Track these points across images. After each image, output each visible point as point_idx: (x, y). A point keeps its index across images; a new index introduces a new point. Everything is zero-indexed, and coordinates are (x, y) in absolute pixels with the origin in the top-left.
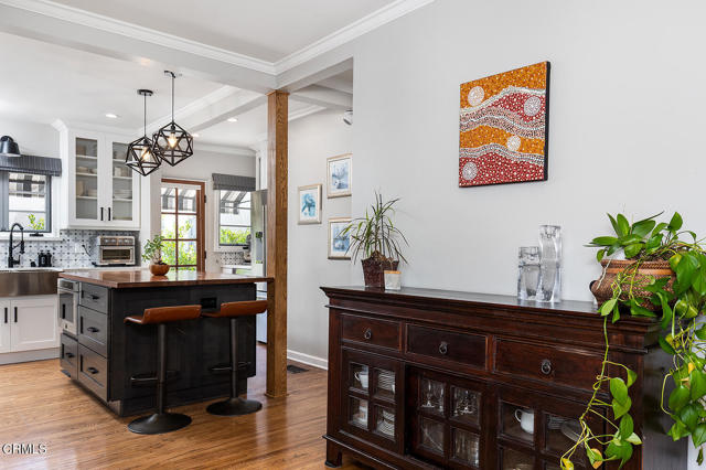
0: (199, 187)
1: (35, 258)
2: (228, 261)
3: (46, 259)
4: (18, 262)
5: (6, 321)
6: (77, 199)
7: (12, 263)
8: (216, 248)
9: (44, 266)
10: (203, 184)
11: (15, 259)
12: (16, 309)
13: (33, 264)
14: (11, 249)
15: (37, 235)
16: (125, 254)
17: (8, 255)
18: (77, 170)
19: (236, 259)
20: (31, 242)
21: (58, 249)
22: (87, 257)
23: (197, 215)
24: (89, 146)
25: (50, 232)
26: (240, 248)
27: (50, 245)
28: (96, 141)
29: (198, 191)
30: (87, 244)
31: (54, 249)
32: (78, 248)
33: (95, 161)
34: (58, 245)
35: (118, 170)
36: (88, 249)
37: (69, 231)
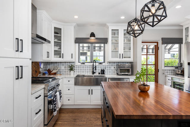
0: (156, 44)
1: (100, 71)
2: (168, 74)
3: (103, 72)
4: (95, 73)
5: (89, 94)
6: (112, 51)
7: (93, 73)
8: (163, 68)
9: (102, 74)
10: (157, 43)
11: (94, 71)
12: (92, 90)
13: (99, 73)
14: (93, 68)
15: (100, 64)
16: (128, 71)
17: (92, 70)
18: (112, 41)
19: (172, 72)
20: (99, 66)
21: (107, 69)
22: (115, 71)
23: (155, 55)
24: (116, 32)
25: (105, 62)
26: (174, 68)
27: (104, 67)
28: (118, 30)
29: (155, 45)
30: (116, 67)
31: (105, 68)
32: (113, 68)
33: (118, 37)
34: (107, 67)
35: (126, 40)
36: (116, 68)
37: (110, 62)
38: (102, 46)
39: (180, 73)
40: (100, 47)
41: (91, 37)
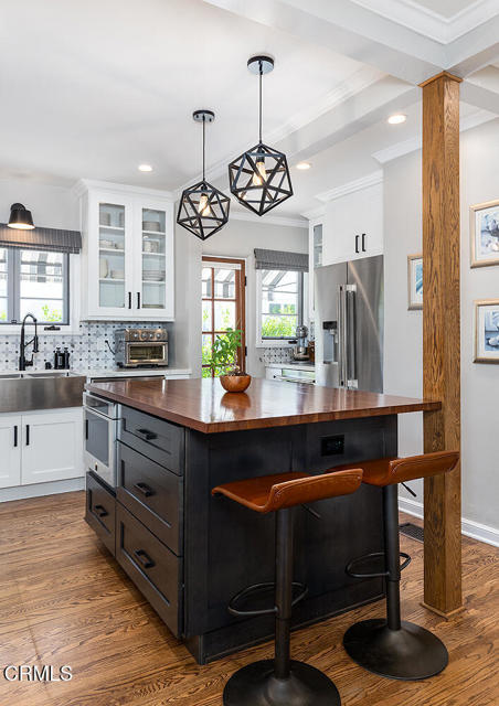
0: (239, 267)
1: (50, 358)
2: (272, 360)
3: (62, 359)
4: (31, 364)
5: (16, 445)
6: (100, 282)
7: (24, 364)
8: (259, 343)
9: (63, 367)
10: (243, 263)
11: (28, 358)
12: (28, 426)
13: (48, 366)
14: (23, 347)
15: (53, 328)
16: (156, 352)
17: (19, 355)
18: (100, 245)
19: (281, 356)
20: (45, 337)
21: (77, 346)
22: (111, 356)
23: (237, 300)
24: (114, 213)
25: (68, 324)
26: (285, 343)
27: (68, 340)
28: (123, 207)
29: (237, 271)
30: (111, 339)
31: (73, 346)
32: (100, 344)
33: (123, 233)
34: (77, 340)
35: (148, 245)
36: (112, 346)
37: (89, 322)
38: (48, 261)
39: (301, 356)
40: (42, 265)
41: (13, 219)
